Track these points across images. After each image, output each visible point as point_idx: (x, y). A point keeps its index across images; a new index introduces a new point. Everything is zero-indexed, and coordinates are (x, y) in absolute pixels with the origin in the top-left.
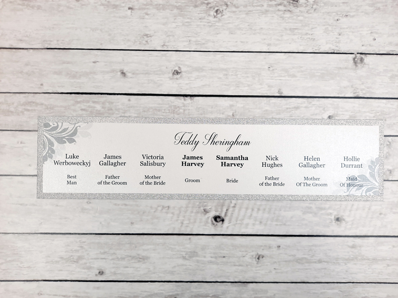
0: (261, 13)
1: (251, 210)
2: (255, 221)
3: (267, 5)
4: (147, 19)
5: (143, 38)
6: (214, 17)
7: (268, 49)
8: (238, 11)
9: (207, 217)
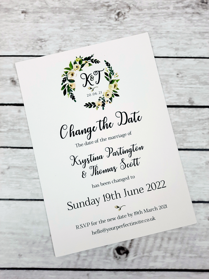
0: (167, 16)
1: (160, 240)
2: (165, 253)
3: (174, 7)
4: (42, 23)
5: (37, 42)
6: (115, 20)
7: (176, 54)
8: (142, 14)
9: (108, 248)
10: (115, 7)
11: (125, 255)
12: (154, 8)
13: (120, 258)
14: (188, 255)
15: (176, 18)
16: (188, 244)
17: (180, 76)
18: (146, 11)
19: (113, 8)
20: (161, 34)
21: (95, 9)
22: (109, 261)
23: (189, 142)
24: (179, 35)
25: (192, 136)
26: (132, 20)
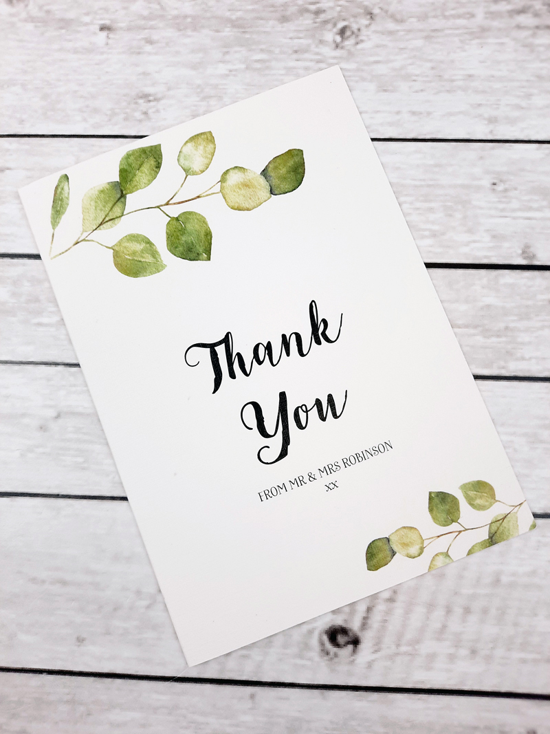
0: (467, 36)
1: (443, 613)
2: (456, 646)
3: (486, 13)
4: (149, 54)
5: (136, 103)
6: (334, 46)
7: (491, 132)
8: (404, 30)
9: (305, 628)
10: (335, 14)
11: (350, 647)
12: (435, 17)
13: (336, 655)
14: (517, 655)
15: (491, 40)
16: (516, 624)
17: (500, 187)
18: (413, 23)
19: (330, 17)
20: (453, 81)
21: (284, 19)
22: (308, 663)
23: (523, 359)
24: (497, 85)
25: (530, 343)
26: (378, 46)
